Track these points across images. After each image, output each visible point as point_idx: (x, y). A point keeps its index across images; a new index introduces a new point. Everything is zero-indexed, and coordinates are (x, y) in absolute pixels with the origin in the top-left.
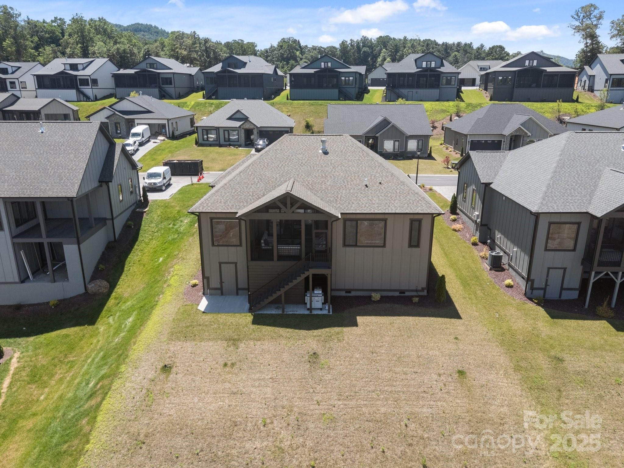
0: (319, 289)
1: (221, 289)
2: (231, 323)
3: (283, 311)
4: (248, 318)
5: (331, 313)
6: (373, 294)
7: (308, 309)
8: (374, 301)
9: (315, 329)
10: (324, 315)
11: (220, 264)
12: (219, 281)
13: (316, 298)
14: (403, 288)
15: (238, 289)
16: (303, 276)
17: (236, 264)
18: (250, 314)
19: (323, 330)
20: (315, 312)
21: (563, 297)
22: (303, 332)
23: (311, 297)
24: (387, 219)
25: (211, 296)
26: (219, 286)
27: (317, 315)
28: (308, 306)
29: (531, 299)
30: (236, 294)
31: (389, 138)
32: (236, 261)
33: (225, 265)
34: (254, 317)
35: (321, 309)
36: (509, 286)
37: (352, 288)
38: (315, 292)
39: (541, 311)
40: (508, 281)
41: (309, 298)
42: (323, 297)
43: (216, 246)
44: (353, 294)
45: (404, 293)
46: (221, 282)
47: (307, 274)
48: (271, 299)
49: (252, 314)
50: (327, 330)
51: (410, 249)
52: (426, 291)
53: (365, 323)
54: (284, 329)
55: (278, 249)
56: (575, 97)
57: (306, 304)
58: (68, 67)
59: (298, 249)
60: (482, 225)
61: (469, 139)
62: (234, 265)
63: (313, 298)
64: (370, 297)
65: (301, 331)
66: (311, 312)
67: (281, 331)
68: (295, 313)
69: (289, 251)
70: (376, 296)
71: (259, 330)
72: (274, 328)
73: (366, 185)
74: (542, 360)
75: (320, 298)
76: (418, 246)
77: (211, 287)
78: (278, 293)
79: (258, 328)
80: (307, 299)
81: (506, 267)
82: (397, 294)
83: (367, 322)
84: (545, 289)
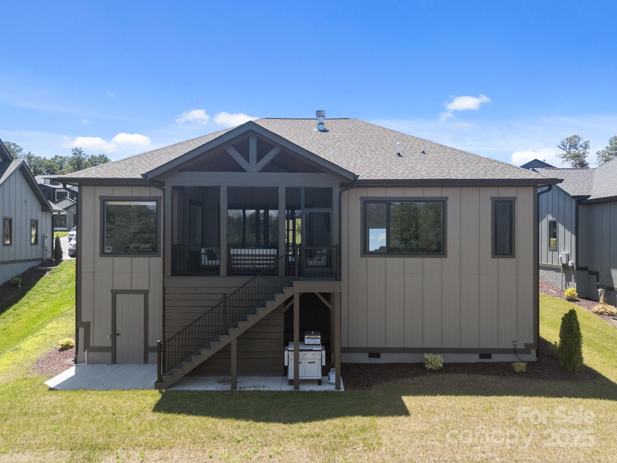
0: (315, 334)
1: (113, 350)
2: (105, 408)
3: (234, 386)
4: (149, 398)
5: (342, 389)
6: (428, 357)
7: (291, 382)
8: (431, 370)
9: (305, 421)
10: (326, 392)
11: (115, 293)
12: (110, 332)
13: (309, 355)
14: (485, 345)
15: (147, 349)
16: (280, 299)
17: (146, 293)
18: (157, 391)
19: (326, 422)
20: (306, 388)
23: (297, 353)
24: (447, 198)
25: (90, 365)
26: (109, 344)
27: (311, 392)
28: (291, 375)
30: (143, 361)
32: (147, 288)
33: (124, 295)
34: (162, 397)
35: (319, 382)
37: (383, 346)
38: (307, 341)
41: (292, 355)
42: (324, 352)
43: (108, 255)
44: (385, 359)
45: (489, 356)
46: (115, 335)
47: (288, 292)
49: (161, 392)
50: (337, 421)
51: (495, 260)
52: (534, 352)
53: (425, 408)
54: (229, 420)
55: (229, 256)
57: (286, 369)
58: (49, 181)
59: (270, 256)
60: (578, 269)
62: (142, 296)
63: (301, 354)
64: (423, 363)
65: (272, 424)
66: (297, 388)
67: (221, 424)
68: (262, 389)
69: (252, 260)
70: (435, 360)
71: (165, 424)
72: (204, 418)
73: (399, 155)
75: (317, 355)
76: (510, 253)
77: (91, 345)
78: (224, 340)
79: (165, 419)
80: (289, 357)
82: (475, 358)
83: (430, 406)
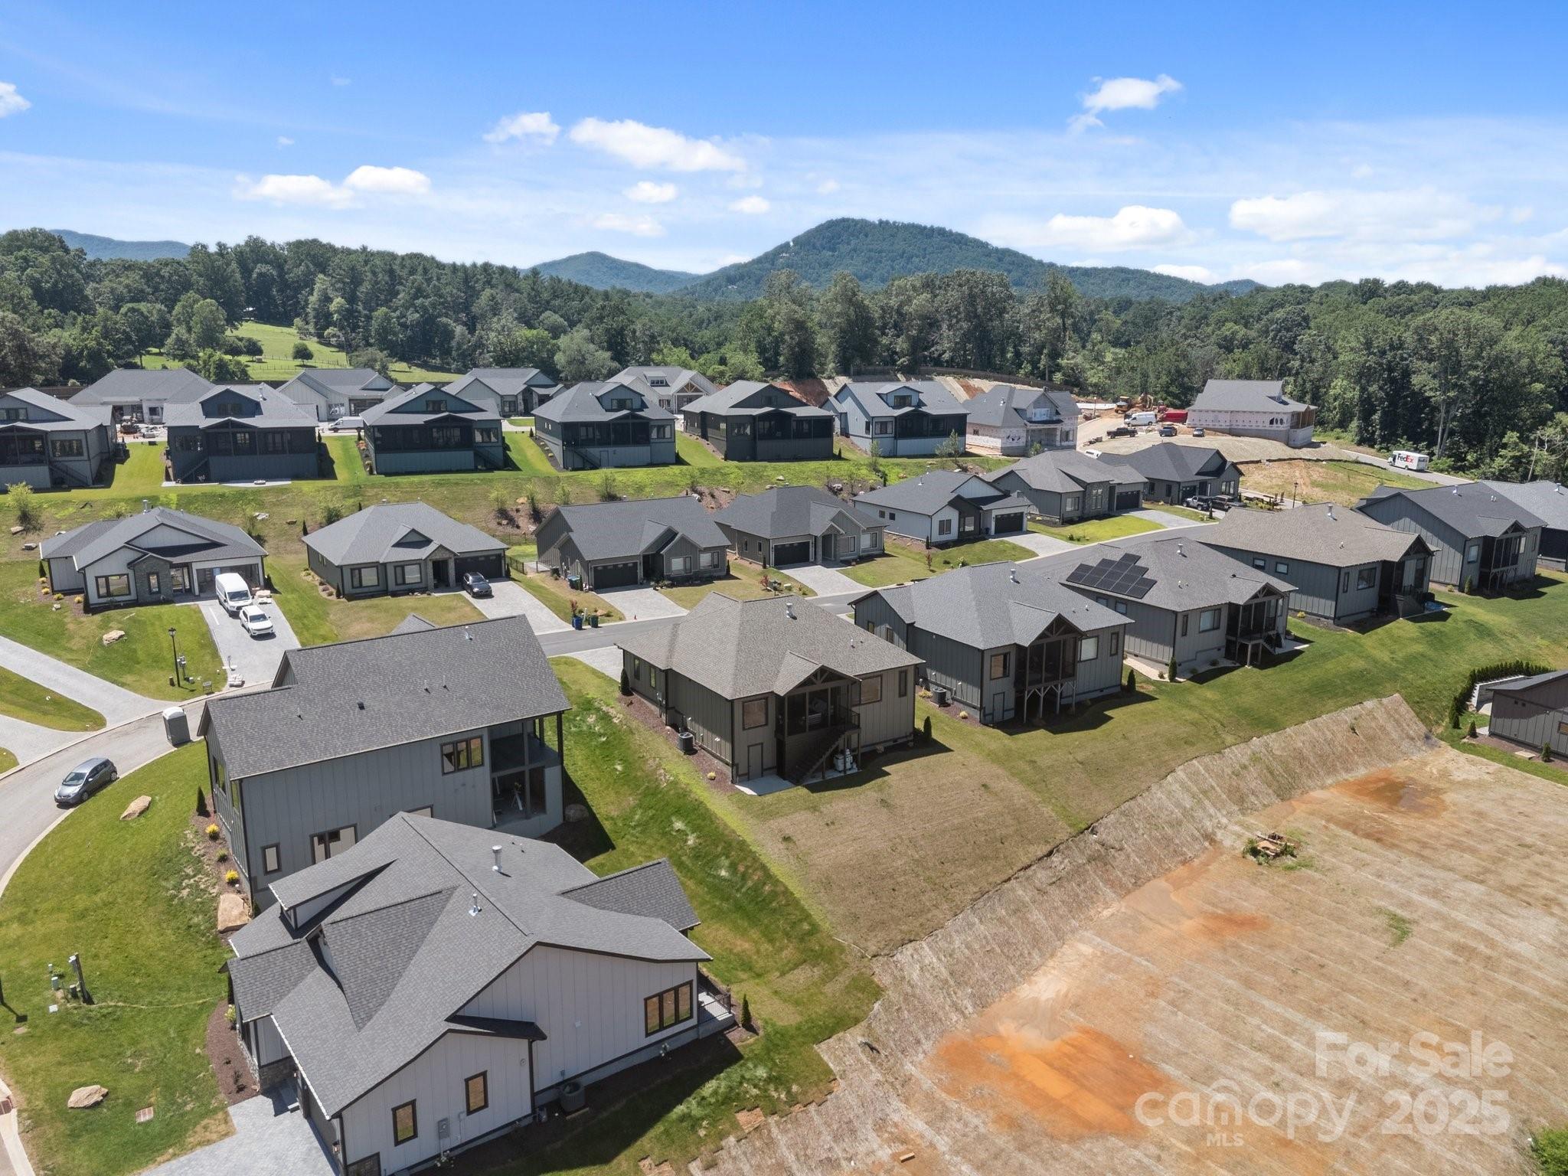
0: (848, 750)
1: (748, 774)
2: (794, 797)
3: (823, 777)
5: (863, 770)
6: (878, 747)
7: (844, 772)
8: (880, 753)
10: (856, 773)
11: (749, 747)
12: (747, 766)
14: (896, 736)
15: (763, 770)
16: (841, 740)
18: (800, 786)
20: (848, 773)
21: (1006, 718)
22: (858, 789)
24: (882, 675)
26: (747, 771)
27: (851, 774)
29: (987, 725)
30: (761, 775)
31: (677, 556)
32: (764, 741)
33: (753, 747)
34: (807, 788)
36: (965, 718)
39: (998, 732)
40: (963, 713)
43: (746, 730)
45: (897, 741)
46: (749, 767)
48: (815, 767)
49: (804, 786)
50: (873, 782)
51: (900, 699)
52: (912, 735)
54: (840, 790)
56: (836, 451)
59: (818, 717)
61: (772, 545)
62: (761, 745)
64: (875, 751)
65: (856, 788)
68: (836, 776)
69: (813, 720)
70: (881, 748)
71: (822, 796)
72: (832, 791)
74: (1022, 765)
76: (905, 694)
77: (739, 774)
81: (950, 701)
82: (892, 743)
84: (992, 714)
